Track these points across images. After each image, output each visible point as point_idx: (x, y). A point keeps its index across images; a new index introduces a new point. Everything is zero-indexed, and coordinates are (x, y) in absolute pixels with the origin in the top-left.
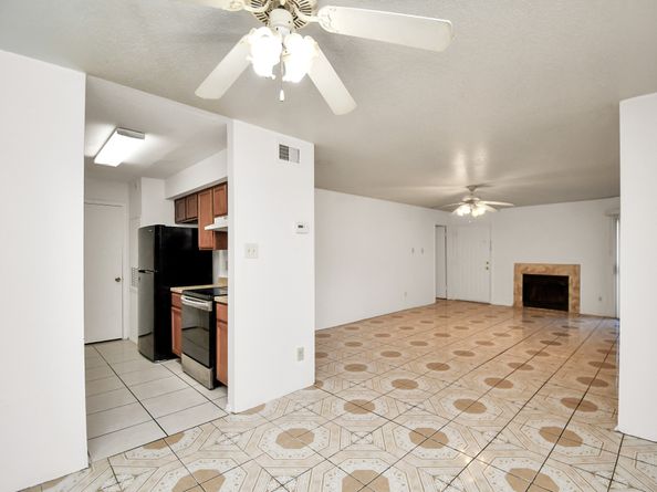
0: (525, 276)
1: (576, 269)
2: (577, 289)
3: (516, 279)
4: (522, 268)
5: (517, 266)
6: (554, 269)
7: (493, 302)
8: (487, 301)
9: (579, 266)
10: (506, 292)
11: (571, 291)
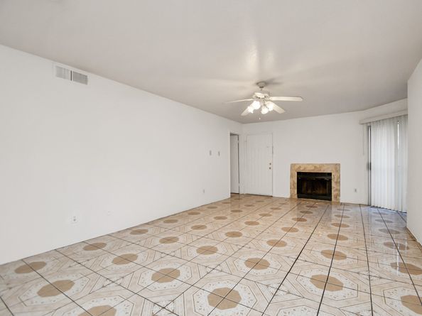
0: (299, 173)
1: (337, 166)
2: (338, 183)
3: (292, 176)
4: (296, 167)
5: (293, 166)
6: (320, 167)
7: (275, 195)
8: (271, 195)
9: (339, 164)
10: (284, 187)
11: (333, 185)
